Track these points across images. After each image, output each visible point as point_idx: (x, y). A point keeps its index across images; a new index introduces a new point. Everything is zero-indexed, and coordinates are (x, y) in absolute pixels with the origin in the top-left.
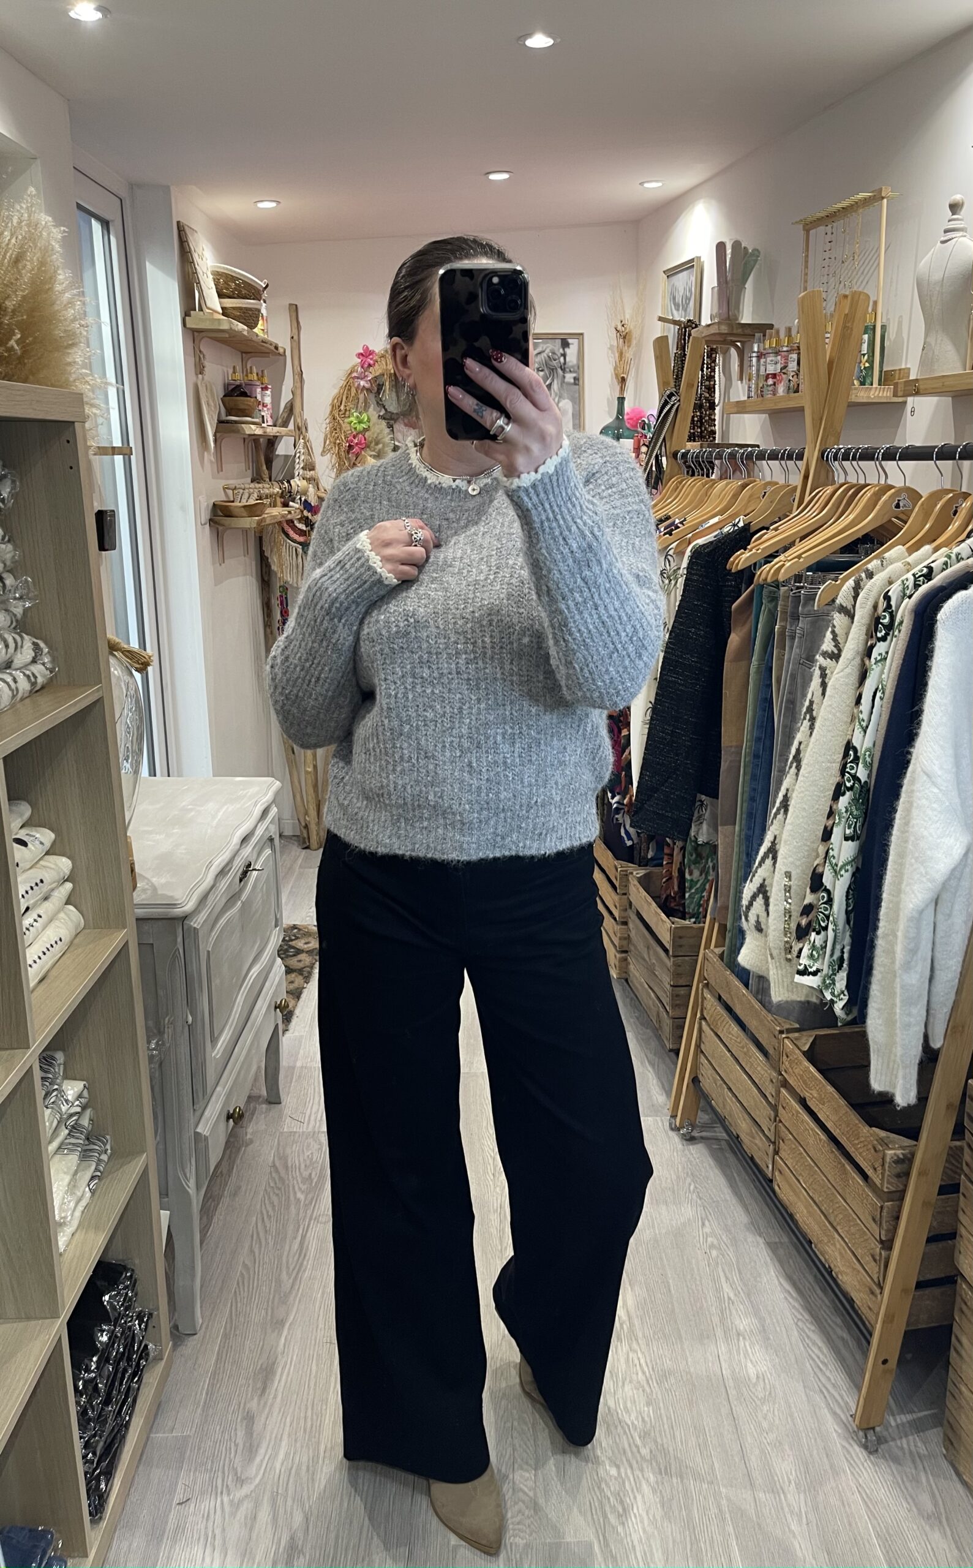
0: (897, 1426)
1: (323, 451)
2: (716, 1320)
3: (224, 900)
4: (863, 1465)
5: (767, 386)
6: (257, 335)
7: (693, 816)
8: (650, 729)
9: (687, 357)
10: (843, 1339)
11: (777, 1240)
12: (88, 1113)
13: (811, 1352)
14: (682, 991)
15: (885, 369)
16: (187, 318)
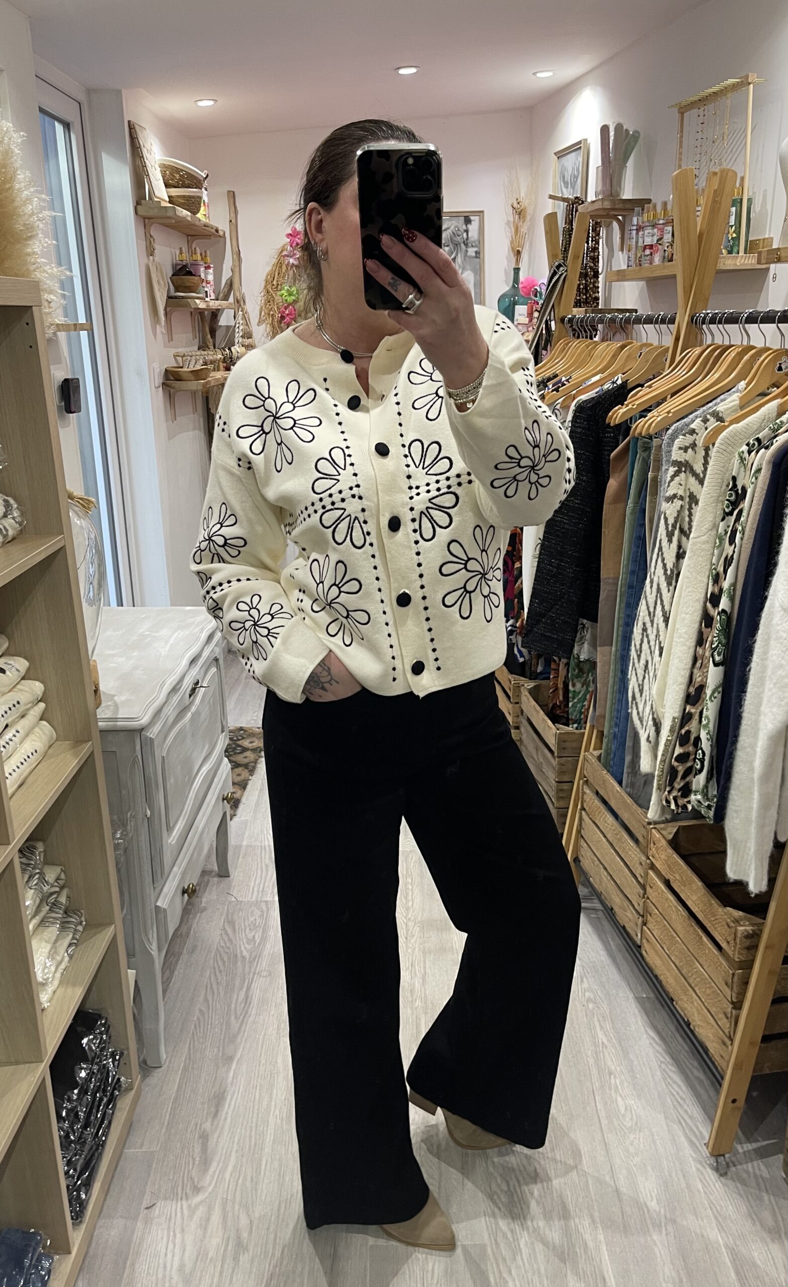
0: (744, 1153)
1: (259, 322)
2: (591, 1061)
3: (175, 713)
4: (714, 1185)
5: (645, 256)
6: (200, 220)
7: (575, 637)
8: (538, 562)
9: (574, 231)
10: (698, 1078)
11: (645, 996)
12: (65, 892)
13: (671, 1088)
14: (565, 786)
15: (750, 239)
16: (138, 206)
